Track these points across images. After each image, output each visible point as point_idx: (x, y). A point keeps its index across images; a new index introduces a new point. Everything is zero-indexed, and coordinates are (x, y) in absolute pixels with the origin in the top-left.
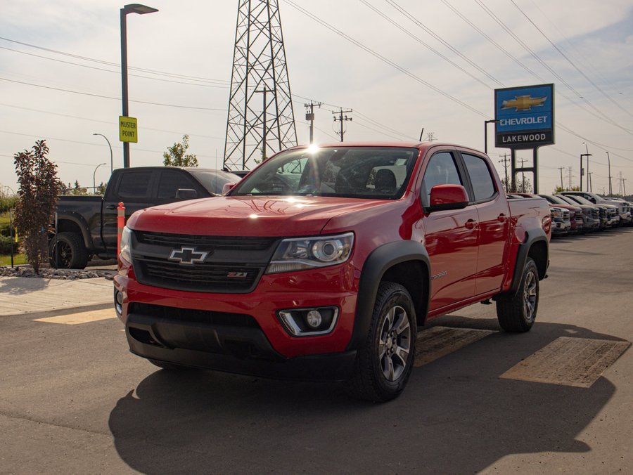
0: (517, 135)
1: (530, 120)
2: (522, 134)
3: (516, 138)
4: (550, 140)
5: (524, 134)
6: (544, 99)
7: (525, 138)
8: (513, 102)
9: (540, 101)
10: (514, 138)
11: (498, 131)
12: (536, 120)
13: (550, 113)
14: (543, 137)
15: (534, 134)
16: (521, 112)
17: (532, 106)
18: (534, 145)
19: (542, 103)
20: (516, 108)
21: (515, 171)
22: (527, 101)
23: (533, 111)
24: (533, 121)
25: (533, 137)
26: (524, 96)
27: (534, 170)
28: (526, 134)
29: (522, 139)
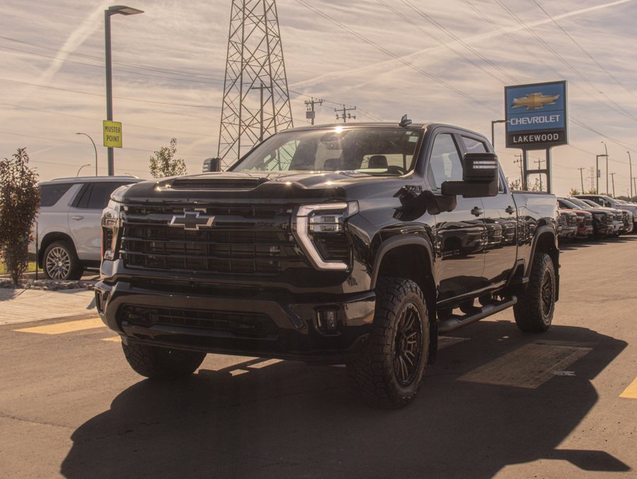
0: (529, 134)
1: (542, 120)
2: (534, 134)
3: (528, 138)
4: (562, 140)
5: (536, 134)
6: (556, 97)
7: (537, 138)
8: (525, 100)
9: (551, 99)
10: (525, 138)
11: (509, 130)
12: (548, 119)
13: (563, 112)
14: (556, 137)
15: (547, 134)
16: (531, 111)
17: (544, 104)
18: (546, 145)
19: (555, 101)
20: (527, 106)
21: (526, 173)
22: (538, 99)
23: (546, 109)
24: (545, 120)
25: (545, 137)
26: (535, 94)
27: (547, 172)
28: (538, 134)
29: (534, 139)
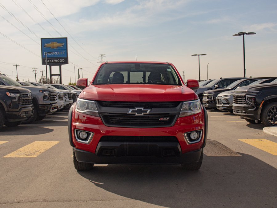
0: (52, 59)
1: (57, 53)
2: (54, 59)
3: (52, 61)
4: (66, 62)
5: (55, 59)
6: (63, 44)
7: (56, 61)
8: (50, 45)
9: (61, 45)
10: (50, 61)
11: (43, 57)
12: (60, 53)
13: (66, 50)
14: (63, 61)
15: (60, 59)
16: (54, 49)
17: (58, 47)
18: (60, 64)
19: (63, 46)
20: (51, 47)
21: (51, 75)
22: (56, 44)
23: (58, 49)
24: (59, 53)
25: (59, 61)
26: (54, 42)
27: (60, 75)
28: (56, 59)
29: (54, 61)
